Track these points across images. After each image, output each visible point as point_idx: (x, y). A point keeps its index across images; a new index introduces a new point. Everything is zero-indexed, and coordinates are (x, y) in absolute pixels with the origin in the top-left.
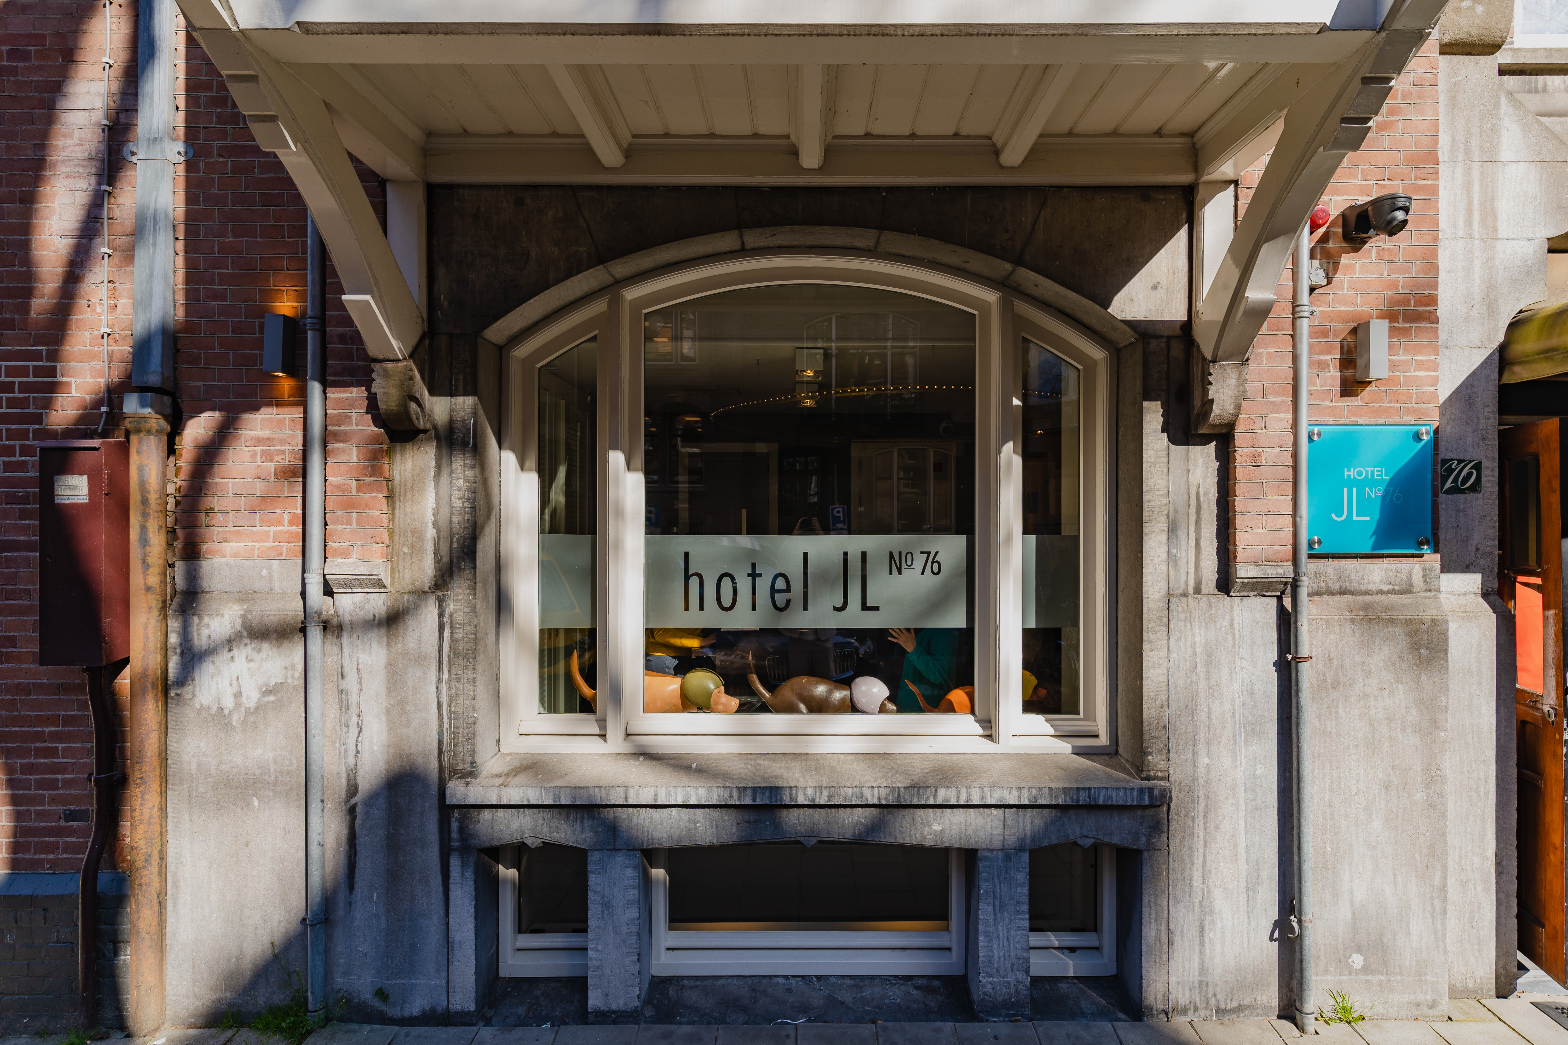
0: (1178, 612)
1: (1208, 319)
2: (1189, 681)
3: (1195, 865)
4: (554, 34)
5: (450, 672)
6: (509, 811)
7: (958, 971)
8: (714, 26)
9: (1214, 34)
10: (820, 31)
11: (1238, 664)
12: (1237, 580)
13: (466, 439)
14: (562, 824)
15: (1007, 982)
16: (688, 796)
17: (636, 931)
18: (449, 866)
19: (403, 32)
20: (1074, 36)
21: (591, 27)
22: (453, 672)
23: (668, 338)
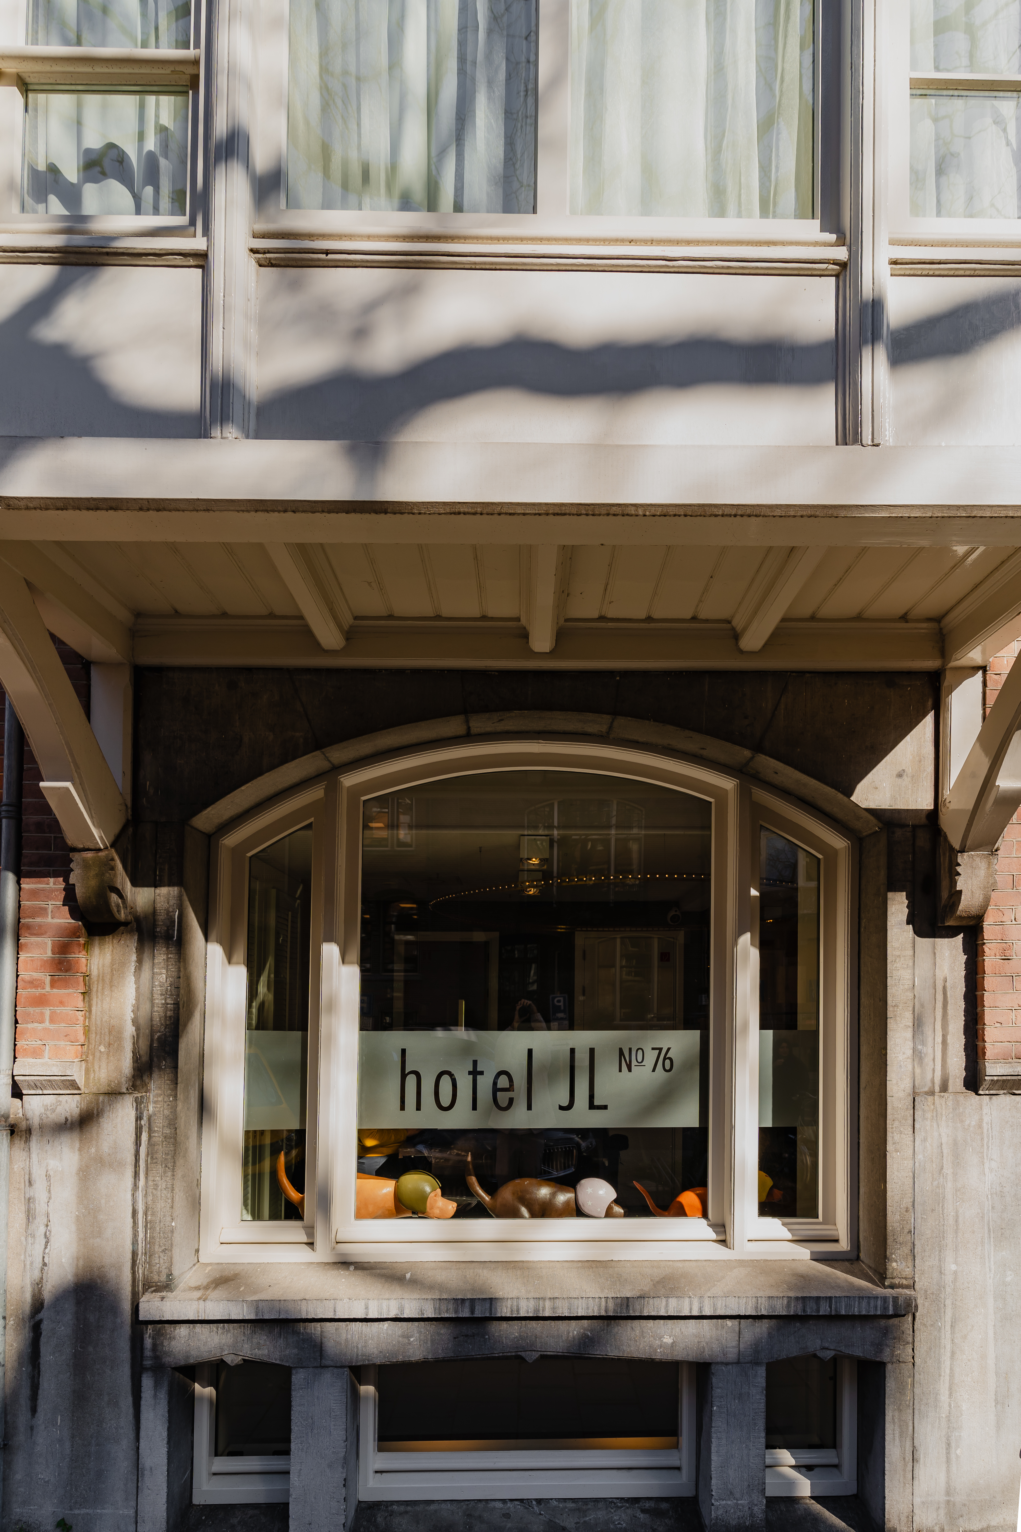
0: (924, 1111)
1: (956, 807)
2: (935, 1183)
3: (942, 1378)
4: (273, 511)
5: (146, 1178)
6: (207, 1326)
7: (689, 1493)
8: (445, 504)
9: (969, 517)
10: (557, 511)
11: (987, 1165)
12: (986, 1078)
13: (170, 932)
14: (265, 1340)
15: (741, 1505)
16: (402, 1309)
17: (343, 1454)
18: (140, 1386)
19: (111, 508)
20: (824, 517)
21: (314, 504)
22: (150, 1178)
23: (383, 823)
